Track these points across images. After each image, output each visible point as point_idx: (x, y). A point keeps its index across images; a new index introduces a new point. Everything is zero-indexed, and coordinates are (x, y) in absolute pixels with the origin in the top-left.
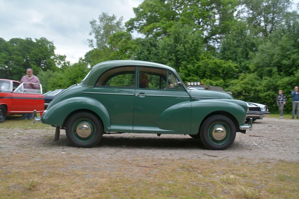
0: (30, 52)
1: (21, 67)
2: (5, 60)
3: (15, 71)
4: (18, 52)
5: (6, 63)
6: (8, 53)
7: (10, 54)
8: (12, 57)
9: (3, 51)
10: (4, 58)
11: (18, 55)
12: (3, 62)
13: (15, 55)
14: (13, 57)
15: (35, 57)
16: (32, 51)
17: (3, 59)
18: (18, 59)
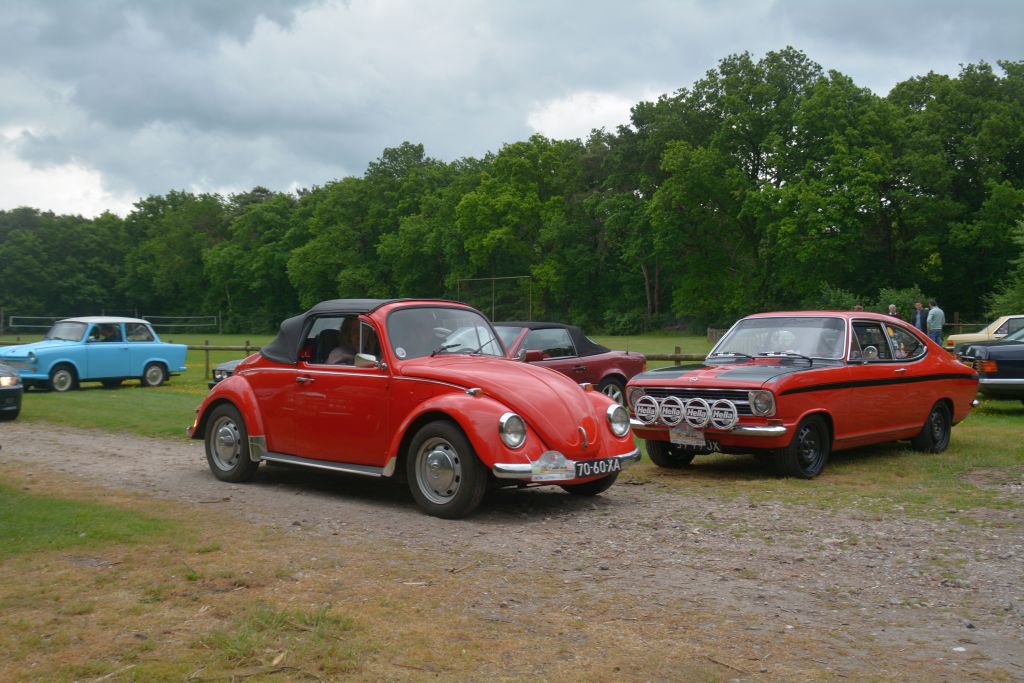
0: (980, 124)
1: (942, 198)
2: (878, 178)
3: (919, 219)
4: (928, 135)
5: (885, 187)
6: (890, 146)
7: (898, 152)
8: (906, 158)
9: (871, 139)
10: (877, 170)
11: (930, 148)
12: (873, 185)
13: (915, 149)
14: (910, 161)
15: (1003, 141)
16: (987, 121)
17: (873, 175)
18: (927, 168)
